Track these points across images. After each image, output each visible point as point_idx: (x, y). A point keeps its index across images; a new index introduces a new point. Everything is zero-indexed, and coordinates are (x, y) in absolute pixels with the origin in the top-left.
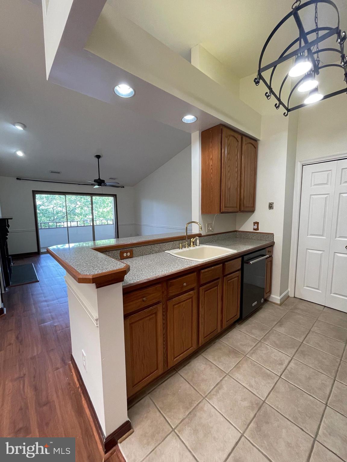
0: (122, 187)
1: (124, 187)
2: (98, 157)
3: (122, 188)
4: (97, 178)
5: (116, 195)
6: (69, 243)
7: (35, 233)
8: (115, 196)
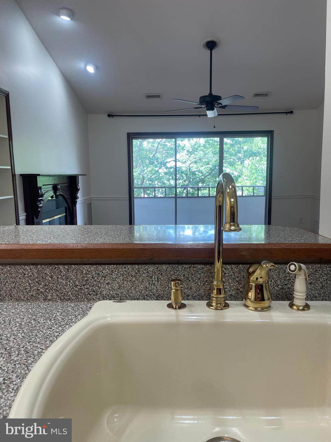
0: (288, 113)
1: (291, 112)
2: (211, 45)
3: (289, 115)
4: (207, 93)
5: (273, 131)
6: (176, 224)
7: (128, 201)
8: (269, 134)
